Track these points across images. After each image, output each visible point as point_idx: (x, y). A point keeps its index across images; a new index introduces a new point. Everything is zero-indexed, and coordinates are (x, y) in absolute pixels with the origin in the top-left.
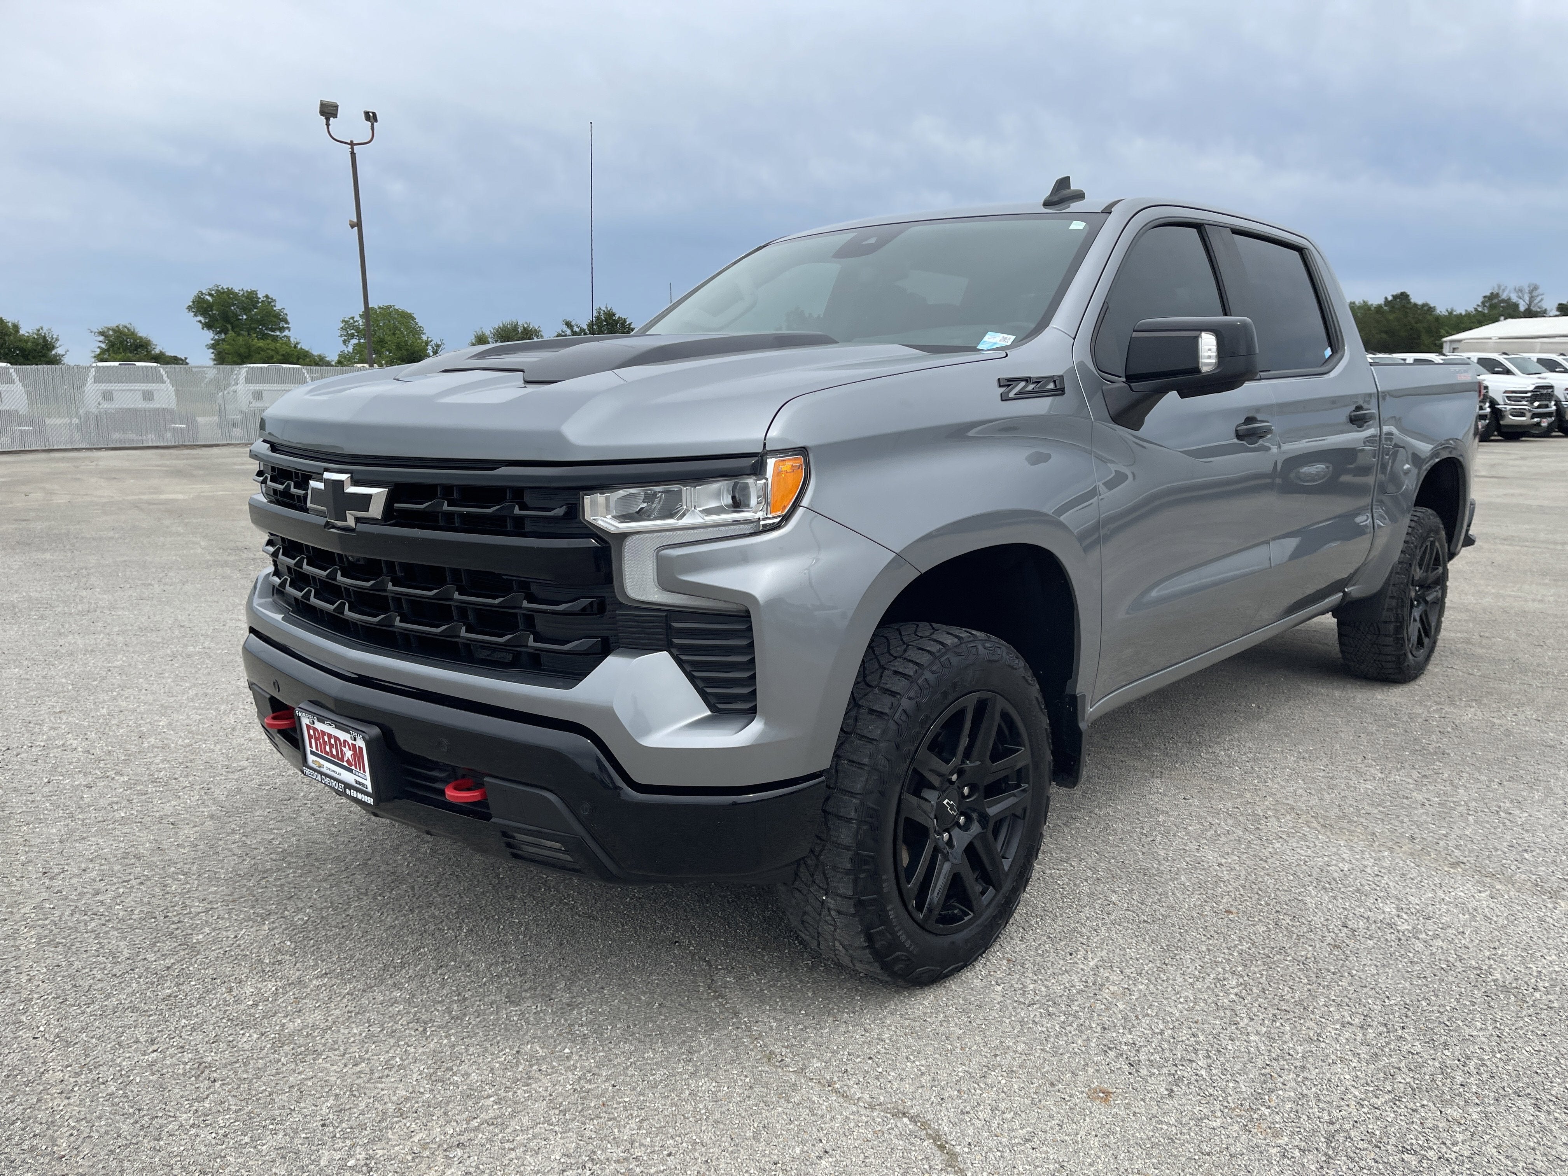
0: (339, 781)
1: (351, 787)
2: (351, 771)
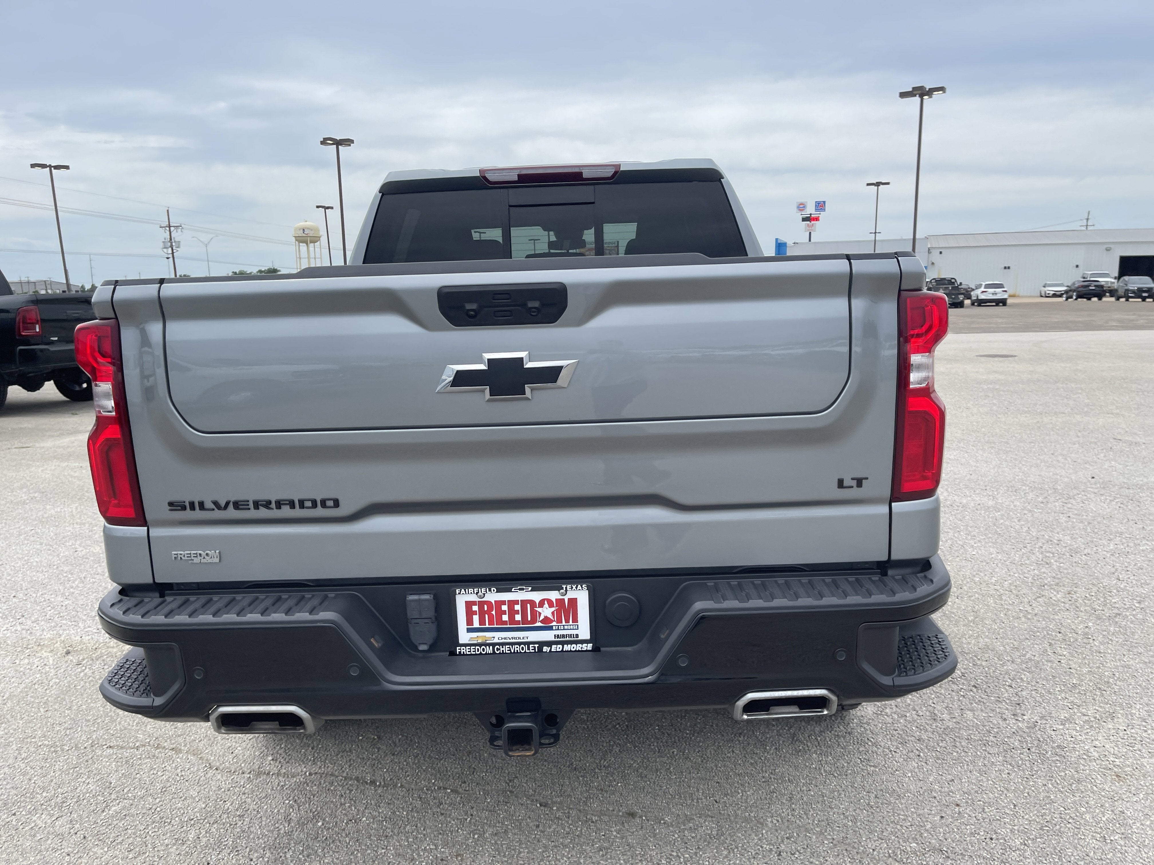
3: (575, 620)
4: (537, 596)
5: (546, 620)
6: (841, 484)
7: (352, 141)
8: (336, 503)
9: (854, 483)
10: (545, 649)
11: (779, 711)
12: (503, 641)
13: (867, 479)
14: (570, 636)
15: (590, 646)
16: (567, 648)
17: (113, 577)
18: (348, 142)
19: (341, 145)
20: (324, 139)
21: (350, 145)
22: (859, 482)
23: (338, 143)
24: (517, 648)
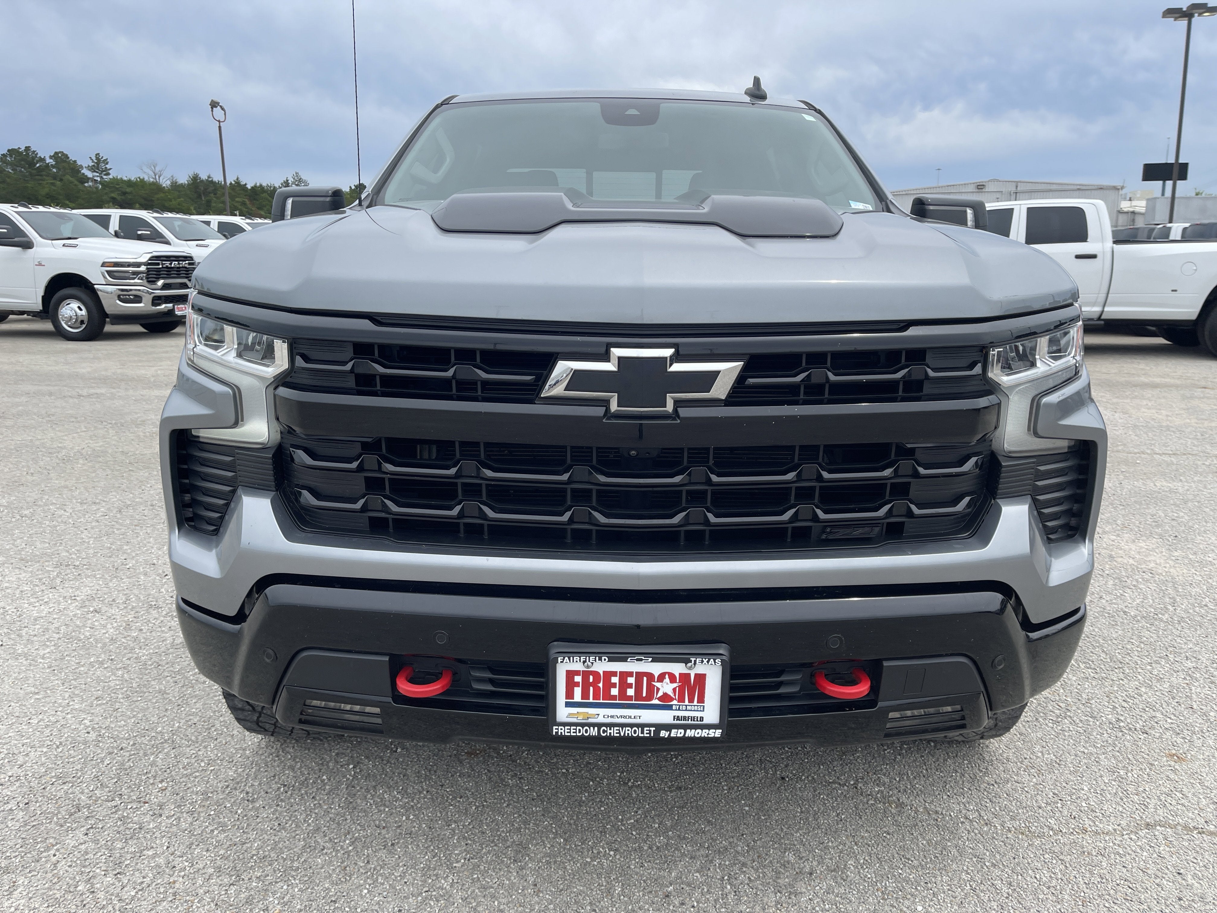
0: (642, 726)
1: (668, 727)
2: (670, 708)
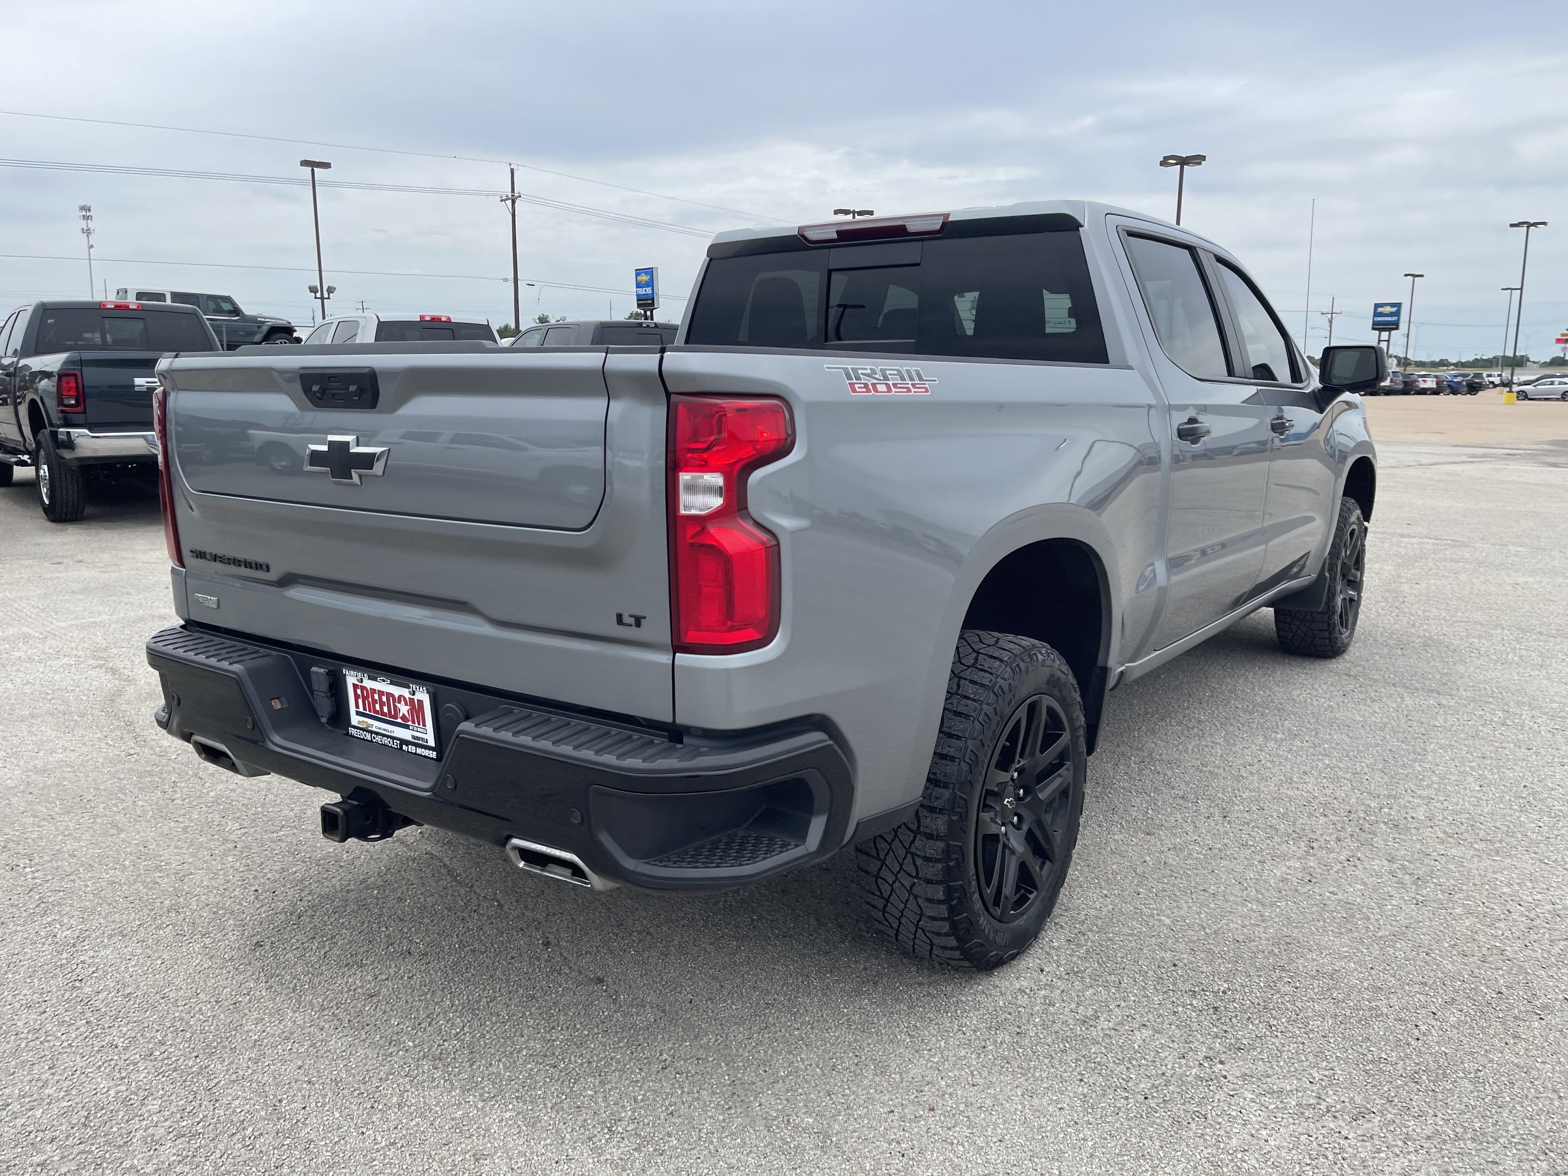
3: (424, 725)
4: (396, 691)
5: (404, 718)
6: (620, 619)
7: (1203, 158)
8: (268, 570)
9: (632, 621)
10: (404, 747)
11: (557, 871)
12: (378, 730)
13: (645, 618)
14: (422, 739)
15: (433, 755)
16: (419, 751)
17: (179, 612)
18: (1198, 159)
19: (1187, 164)
20: (1164, 158)
21: (1200, 164)
22: (638, 621)
23: (1183, 162)
24: (386, 741)
